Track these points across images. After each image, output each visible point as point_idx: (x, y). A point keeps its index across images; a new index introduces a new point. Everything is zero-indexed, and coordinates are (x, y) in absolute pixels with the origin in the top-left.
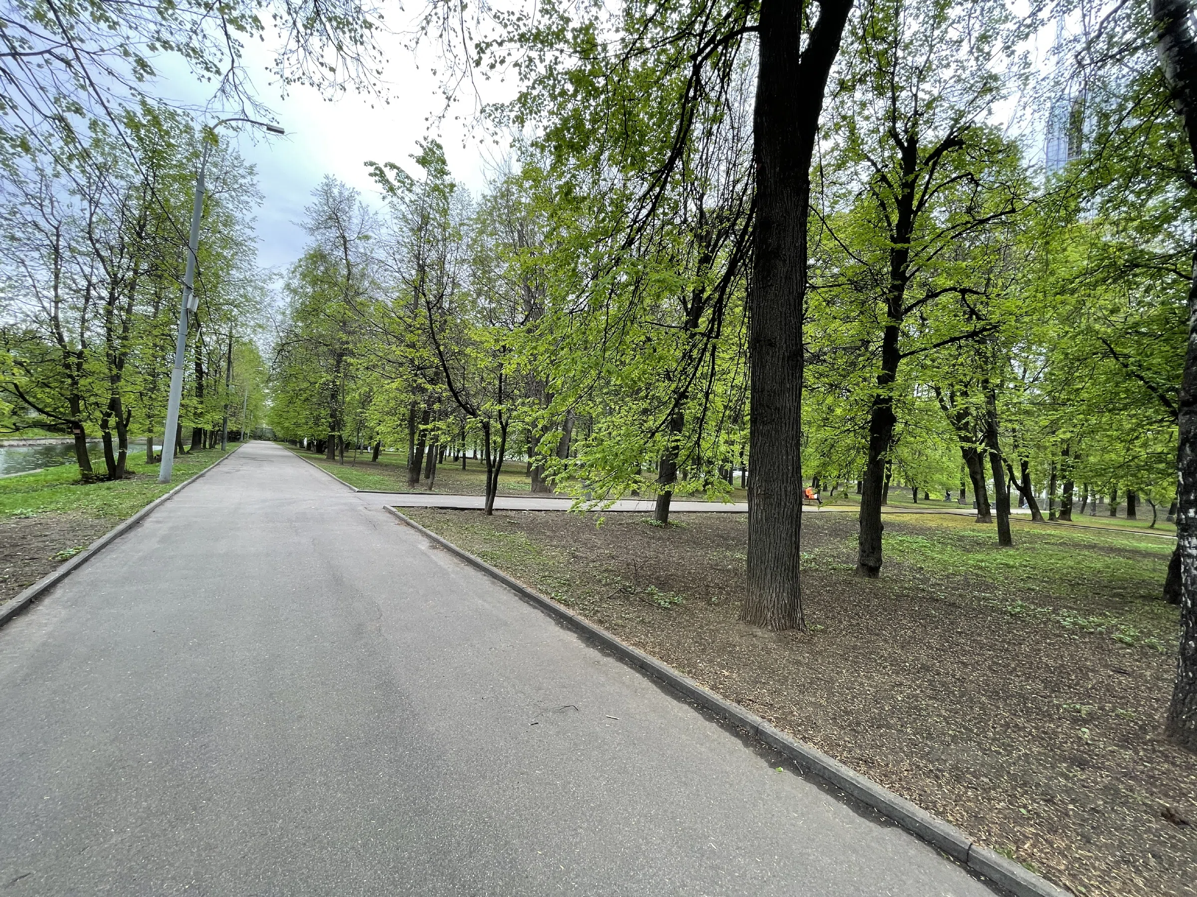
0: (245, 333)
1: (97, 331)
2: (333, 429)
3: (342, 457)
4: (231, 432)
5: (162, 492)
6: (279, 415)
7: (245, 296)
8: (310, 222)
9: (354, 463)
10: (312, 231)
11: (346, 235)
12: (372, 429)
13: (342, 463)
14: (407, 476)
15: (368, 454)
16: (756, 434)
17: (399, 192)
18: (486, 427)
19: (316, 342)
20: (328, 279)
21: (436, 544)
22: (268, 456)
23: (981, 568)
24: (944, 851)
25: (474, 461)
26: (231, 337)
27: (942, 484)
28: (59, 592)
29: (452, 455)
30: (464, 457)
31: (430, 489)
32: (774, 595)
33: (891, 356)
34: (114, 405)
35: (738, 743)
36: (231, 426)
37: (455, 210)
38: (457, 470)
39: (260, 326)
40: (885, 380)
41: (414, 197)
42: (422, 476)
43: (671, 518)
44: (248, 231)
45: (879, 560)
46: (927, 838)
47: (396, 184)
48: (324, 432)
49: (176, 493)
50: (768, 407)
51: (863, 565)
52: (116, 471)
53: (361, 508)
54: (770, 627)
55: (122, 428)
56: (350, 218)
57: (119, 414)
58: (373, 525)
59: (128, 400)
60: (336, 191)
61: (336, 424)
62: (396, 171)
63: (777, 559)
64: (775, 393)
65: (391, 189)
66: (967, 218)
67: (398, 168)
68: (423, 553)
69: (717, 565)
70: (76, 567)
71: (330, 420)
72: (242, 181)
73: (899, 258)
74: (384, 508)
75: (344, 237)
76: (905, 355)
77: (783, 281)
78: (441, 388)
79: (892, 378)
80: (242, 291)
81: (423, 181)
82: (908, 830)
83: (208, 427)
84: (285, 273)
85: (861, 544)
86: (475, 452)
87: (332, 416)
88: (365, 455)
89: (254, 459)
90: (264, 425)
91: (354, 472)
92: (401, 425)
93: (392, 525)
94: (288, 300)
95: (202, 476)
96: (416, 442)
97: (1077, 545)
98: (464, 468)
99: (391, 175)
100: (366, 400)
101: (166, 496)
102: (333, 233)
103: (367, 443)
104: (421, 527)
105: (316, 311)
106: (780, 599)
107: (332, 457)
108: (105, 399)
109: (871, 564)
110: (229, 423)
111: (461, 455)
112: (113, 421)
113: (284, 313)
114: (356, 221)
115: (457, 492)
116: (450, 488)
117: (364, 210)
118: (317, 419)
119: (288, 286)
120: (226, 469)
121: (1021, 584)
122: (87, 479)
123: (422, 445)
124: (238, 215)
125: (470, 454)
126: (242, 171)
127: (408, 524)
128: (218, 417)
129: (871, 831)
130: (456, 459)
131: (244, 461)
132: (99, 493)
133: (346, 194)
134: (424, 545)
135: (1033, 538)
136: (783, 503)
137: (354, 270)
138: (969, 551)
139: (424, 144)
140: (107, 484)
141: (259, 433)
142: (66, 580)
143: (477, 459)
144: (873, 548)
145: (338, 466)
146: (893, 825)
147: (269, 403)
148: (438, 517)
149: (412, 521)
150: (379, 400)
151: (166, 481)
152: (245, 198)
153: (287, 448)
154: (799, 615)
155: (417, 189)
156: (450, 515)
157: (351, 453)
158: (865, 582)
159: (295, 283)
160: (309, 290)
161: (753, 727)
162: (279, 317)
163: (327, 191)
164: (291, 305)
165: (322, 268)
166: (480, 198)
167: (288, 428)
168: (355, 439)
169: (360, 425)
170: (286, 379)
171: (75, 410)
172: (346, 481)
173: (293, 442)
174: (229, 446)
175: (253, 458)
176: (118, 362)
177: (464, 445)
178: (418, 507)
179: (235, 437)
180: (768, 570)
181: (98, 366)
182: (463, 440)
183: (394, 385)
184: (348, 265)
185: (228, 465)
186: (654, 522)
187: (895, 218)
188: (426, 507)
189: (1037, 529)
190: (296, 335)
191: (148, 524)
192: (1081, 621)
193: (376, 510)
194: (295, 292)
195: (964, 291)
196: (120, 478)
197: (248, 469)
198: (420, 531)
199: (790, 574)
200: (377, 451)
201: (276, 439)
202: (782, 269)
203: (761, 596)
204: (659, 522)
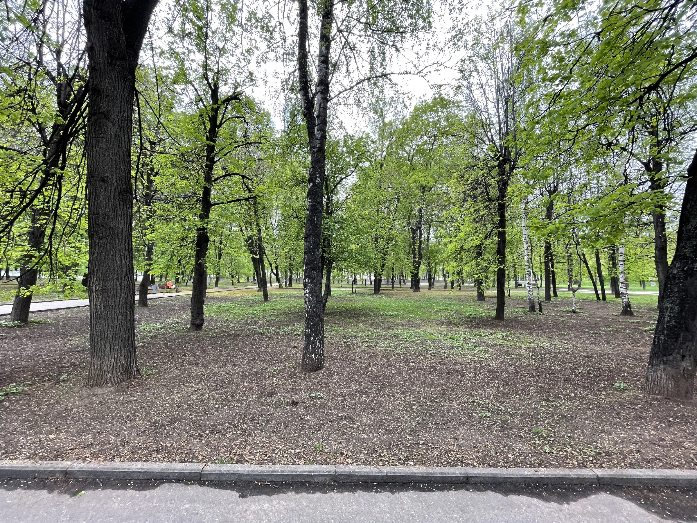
16: (93, 246)
23: (254, 314)
24: (188, 480)
27: (245, 274)
32: (113, 360)
33: (207, 205)
35: (44, 493)
40: (204, 216)
43: (32, 317)
45: (203, 320)
46: (181, 479)
50: (102, 226)
51: (193, 324)
54: (109, 384)
63: (114, 334)
64: (109, 217)
66: (243, 140)
69: (77, 347)
73: (211, 149)
76: (215, 205)
77: (113, 137)
79: (207, 216)
82: (170, 481)
85: (192, 312)
97: (291, 297)
106: (118, 362)
109: (198, 323)
121: (269, 318)
129: (146, 496)
135: (278, 296)
136: (118, 295)
138: (251, 306)
144: (199, 314)
146: (164, 483)
154: (135, 369)
158: (194, 334)
161: (61, 472)
180: (108, 344)
186: (11, 323)
187: (208, 127)
189: (281, 292)
192: (286, 329)
195: (243, 177)
199: (126, 343)
202: (111, 128)
203: (102, 363)
204: (16, 323)
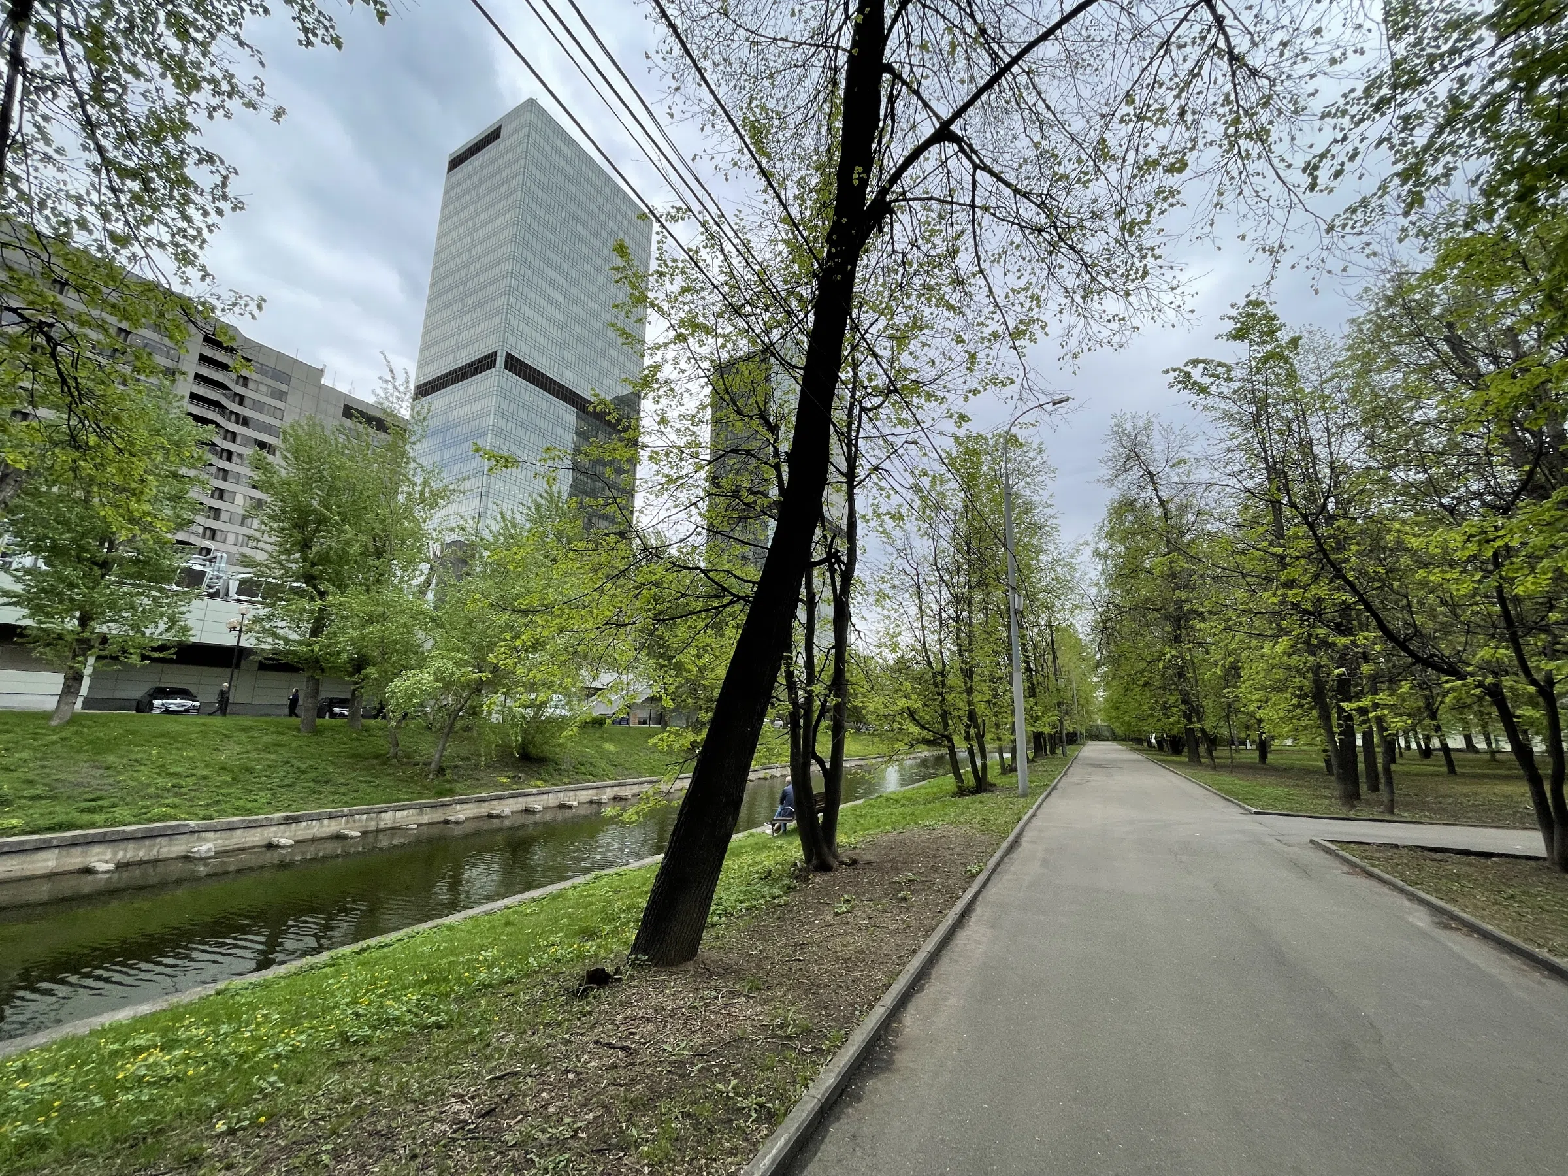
0: (1062, 618)
1: (950, 646)
2: (1190, 721)
3: (1212, 758)
4: (1068, 734)
5: (1027, 807)
6: (1115, 706)
7: (1057, 579)
8: (1106, 472)
9: (1234, 768)
10: (1110, 481)
11: (1151, 468)
12: (1252, 715)
13: (1215, 768)
14: (1335, 789)
15: (1250, 753)
17: (1213, 389)
18: (1495, 693)
19: (1142, 608)
20: (1142, 528)
21: (1447, 920)
22: (1115, 761)
25: (1471, 756)
26: (1050, 625)
28: (979, 910)
29: (1414, 746)
30: (1445, 747)
31: (1390, 811)
34: (972, 716)
36: (1068, 727)
37: (1303, 364)
38: (1435, 774)
39: (1077, 607)
41: (1236, 385)
42: (1364, 788)
44: (1049, 511)
47: (1206, 381)
48: (1176, 723)
49: (1039, 807)
52: (982, 785)
53: (1271, 840)
55: (980, 738)
56: (1151, 448)
57: (976, 726)
58: (1304, 870)
59: (981, 709)
60: (1128, 427)
61: (1193, 711)
62: (1201, 366)
65: (1203, 390)
67: (1203, 361)
68: (1422, 933)
70: (984, 885)
71: (1183, 707)
72: (1034, 464)
74: (1312, 842)
75: (1149, 473)
78: (1368, 638)
80: (1052, 574)
81: (1245, 357)
83: (1047, 730)
84: (1090, 539)
86: (1468, 739)
87: (1184, 702)
88: (1244, 754)
89: (1100, 765)
90: (1099, 721)
91: (1236, 782)
92: (1299, 706)
93: (1337, 872)
94: (1100, 567)
95: (1055, 788)
96: (1336, 730)
98: (1452, 770)
99: (1197, 373)
100: (1233, 673)
101: (1030, 812)
102: (1136, 473)
103: (1243, 735)
104: (1400, 883)
105: (1135, 571)
107: (1195, 759)
108: (964, 712)
110: (1065, 724)
111: (1436, 743)
112: (972, 731)
113: (1097, 585)
114: (1159, 448)
115: (1453, 816)
116: (1431, 810)
117: (1167, 430)
118: (1165, 708)
119: (1096, 553)
120: (1075, 780)
122: (962, 792)
123: (1349, 733)
124: (1035, 498)
125: (1456, 742)
126: (1032, 454)
127: (1371, 875)
128: (1054, 717)
130: (1427, 753)
131: (1091, 769)
132: (977, 806)
133: (1141, 424)
134: (1421, 919)
137: (1170, 506)
139: (1234, 313)
140: (979, 797)
141: (1094, 732)
142: (980, 898)
143: (1477, 751)
145: (1209, 772)
147: (1101, 693)
148: (1431, 867)
149: (1376, 871)
150: (1252, 672)
151: (1024, 795)
152: (1040, 478)
153: (1133, 750)
155: (1237, 373)
156: (1455, 866)
157: (1221, 752)
159: (1103, 546)
160: (1121, 549)
162: (1094, 590)
163: (1118, 432)
164: (1103, 572)
165: (1130, 518)
166: (1347, 329)
167: (1129, 724)
168: (1225, 732)
169: (1229, 710)
170: (1116, 661)
171: (946, 725)
172: (1229, 795)
173: (1136, 740)
174: (1070, 750)
175: (1097, 765)
176: (968, 674)
177: (1438, 729)
178: (1380, 845)
179: (1072, 739)
181: (955, 680)
182: (1433, 716)
183: (1280, 648)
184: (1162, 503)
185: (1075, 775)
188: (1397, 846)
190: (1118, 607)
191: (1025, 841)
193: (1299, 845)
194: (1106, 556)
196: (985, 790)
197: (1098, 779)
198: (1402, 891)
200: (1263, 747)
201: (1115, 738)
